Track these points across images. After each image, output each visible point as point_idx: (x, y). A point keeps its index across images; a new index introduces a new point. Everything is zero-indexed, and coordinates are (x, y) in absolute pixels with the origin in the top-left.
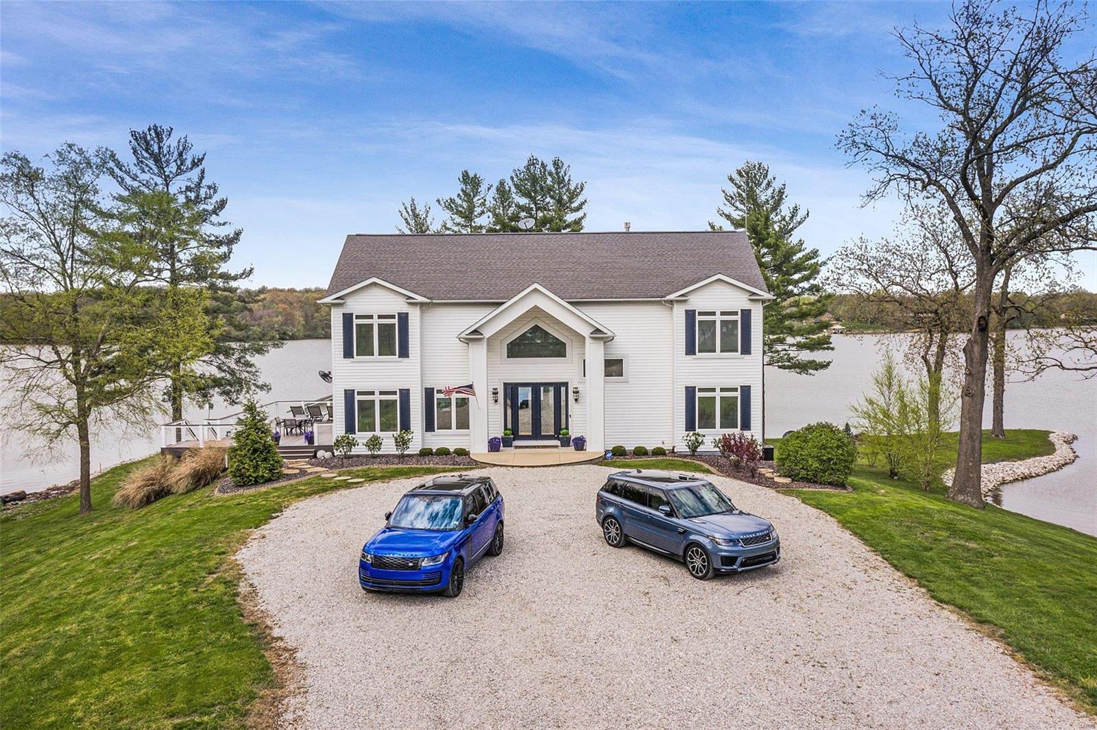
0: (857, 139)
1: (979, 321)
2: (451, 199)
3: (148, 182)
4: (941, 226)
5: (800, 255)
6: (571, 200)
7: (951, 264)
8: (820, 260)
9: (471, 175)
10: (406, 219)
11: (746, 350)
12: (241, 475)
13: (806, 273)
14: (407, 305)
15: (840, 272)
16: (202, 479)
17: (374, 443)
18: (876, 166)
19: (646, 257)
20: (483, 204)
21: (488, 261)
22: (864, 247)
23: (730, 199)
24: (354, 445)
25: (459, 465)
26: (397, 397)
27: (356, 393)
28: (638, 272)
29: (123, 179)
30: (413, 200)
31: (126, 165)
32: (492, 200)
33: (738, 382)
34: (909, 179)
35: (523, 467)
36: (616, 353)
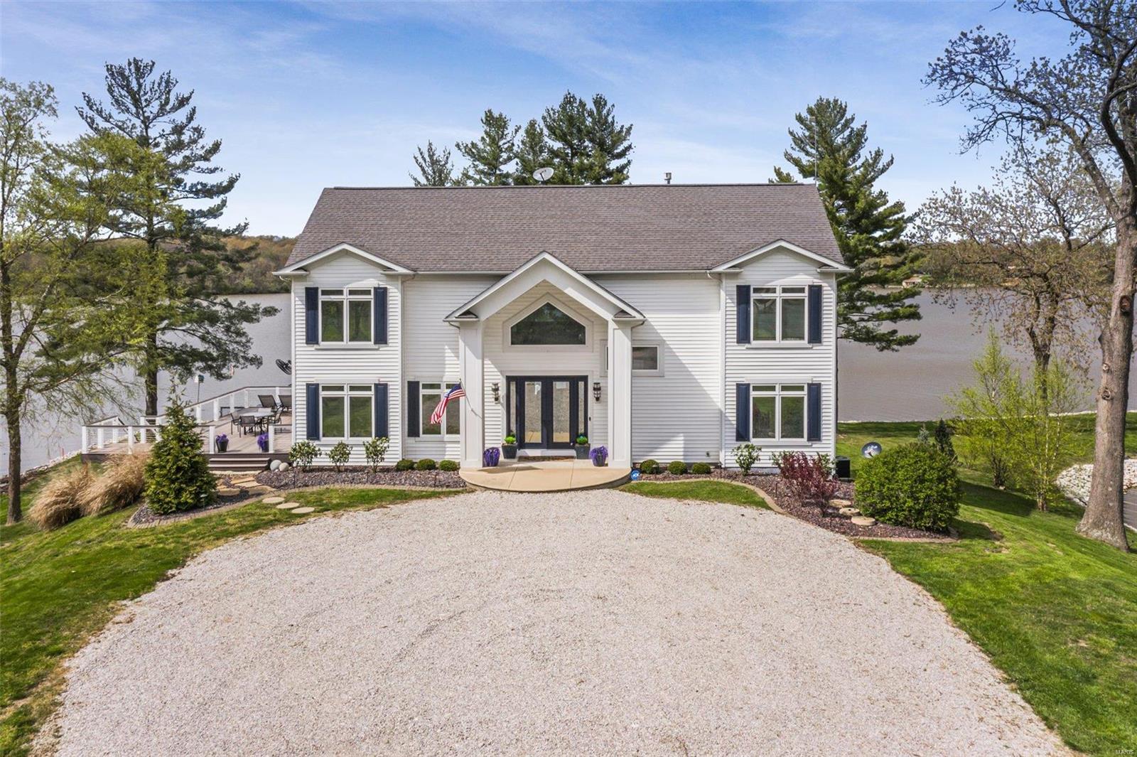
0: (956, 69)
1: (1121, 302)
2: (472, 144)
3: (124, 123)
4: (1050, 174)
5: (881, 209)
6: (615, 145)
7: (1063, 219)
8: (907, 214)
9: (496, 115)
10: (421, 166)
11: (816, 337)
12: (159, 501)
13: (888, 230)
14: (384, 278)
15: (929, 227)
16: (124, 498)
17: (341, 452)
18: (980, 102)
19: (689, 217)
20: (510, 149)
21: (492, 221)
22: (957, 198)
23: (799, 142)
24: (316, 455)
25: (442, 486)
26: (371, 394)
27: (320, 389)
28: (679, 235)
29: (93, 121)
30: (430, 144)
31: (98, 103)
32: (520, 144)
33: (804, 378)
34: (1021, 118)
35: (521, 492)
36: (646, 340)
